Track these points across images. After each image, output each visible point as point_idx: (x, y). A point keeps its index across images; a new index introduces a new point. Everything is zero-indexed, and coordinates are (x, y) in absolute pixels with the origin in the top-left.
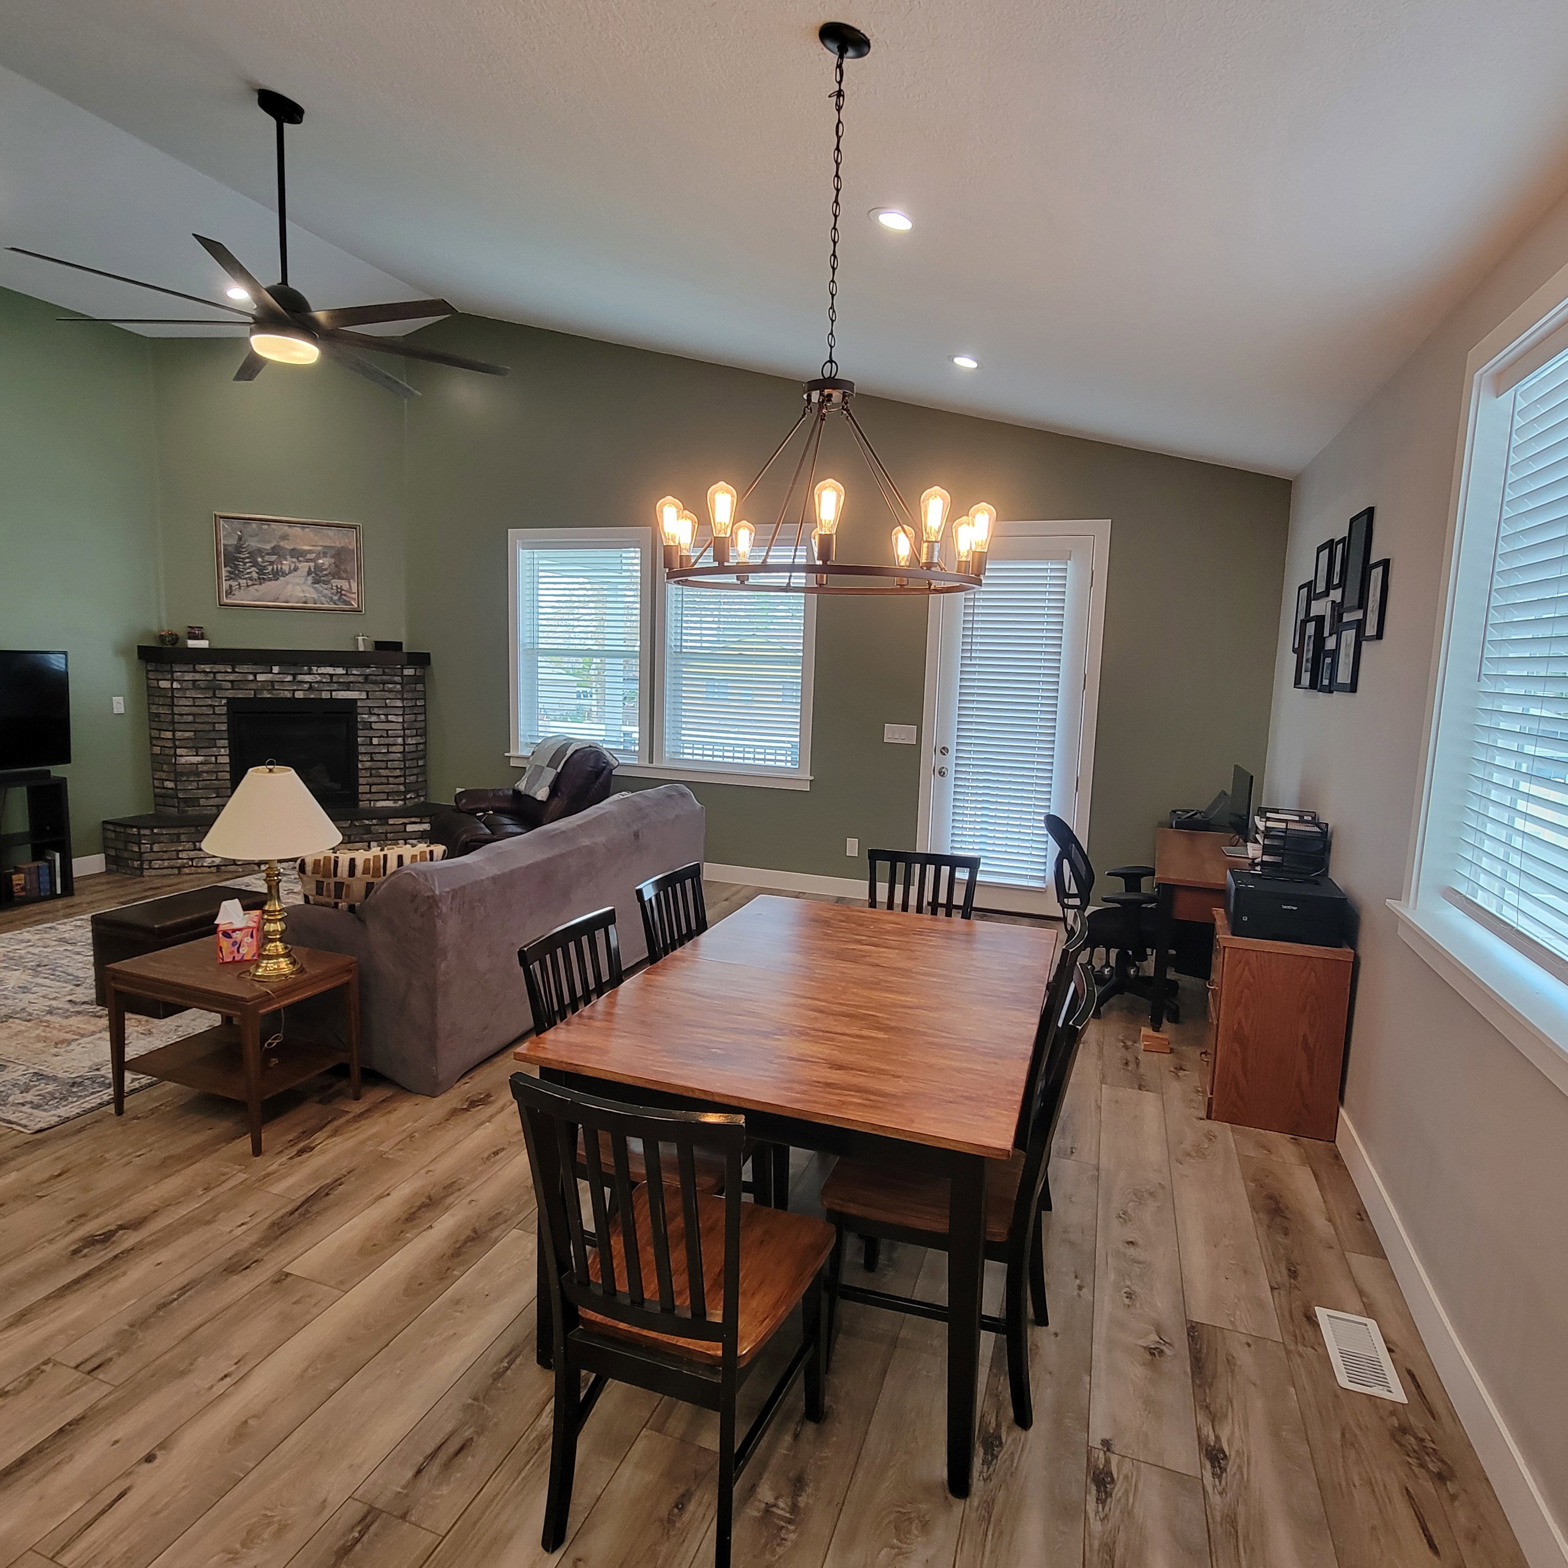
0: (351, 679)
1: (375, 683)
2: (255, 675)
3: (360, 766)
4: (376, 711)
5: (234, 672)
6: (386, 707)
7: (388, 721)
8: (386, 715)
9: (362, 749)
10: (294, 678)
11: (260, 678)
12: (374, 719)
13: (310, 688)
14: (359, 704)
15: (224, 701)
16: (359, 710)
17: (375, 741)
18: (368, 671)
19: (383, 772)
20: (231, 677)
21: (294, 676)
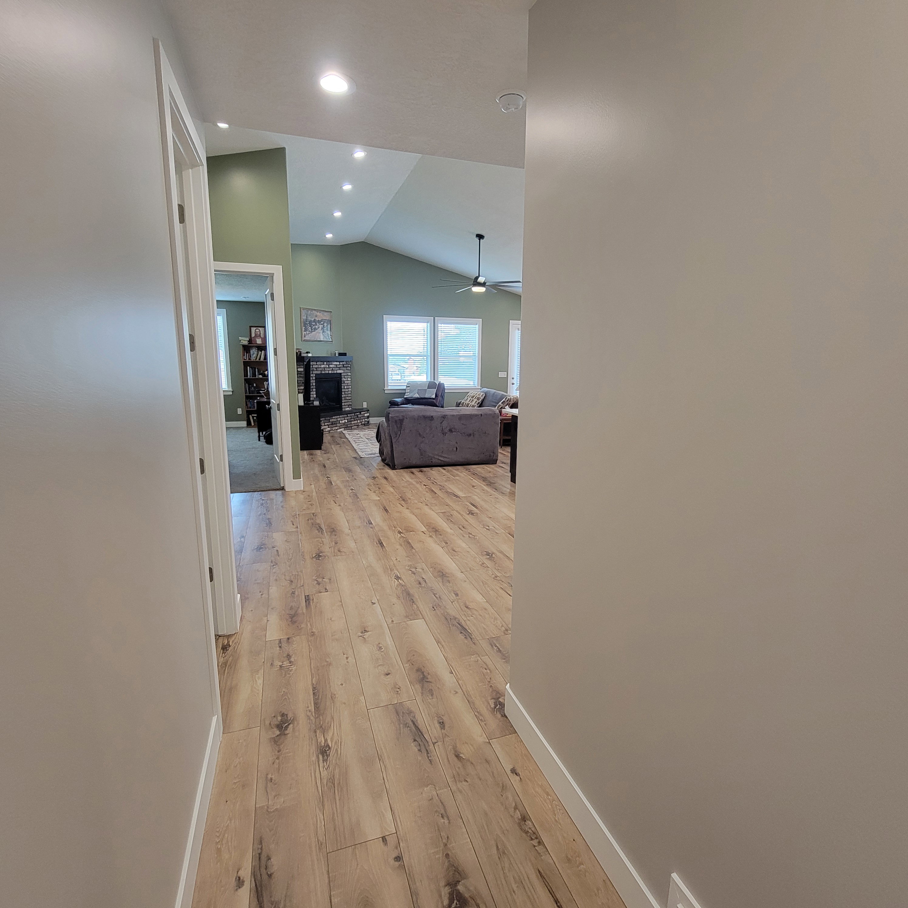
0: (340, 366)
1: (345, 367)
2: (321, 365)
3: (342, 396)
4: (345, 377)
5: (317, 365)
6: (347, 375)
7: (348, 380)
8: (347, 378)
9: (343, 390)
10: (329, 366)
11: (322, 366)
12: (345, 380)
13: (332, 370)
14: (342, 375)
15: (315, 375)
16: (342, 377)
17: (345, 387)
18: (344, 363)
19: (347, 398)
20: (316, 366)
21: (329, 365)
